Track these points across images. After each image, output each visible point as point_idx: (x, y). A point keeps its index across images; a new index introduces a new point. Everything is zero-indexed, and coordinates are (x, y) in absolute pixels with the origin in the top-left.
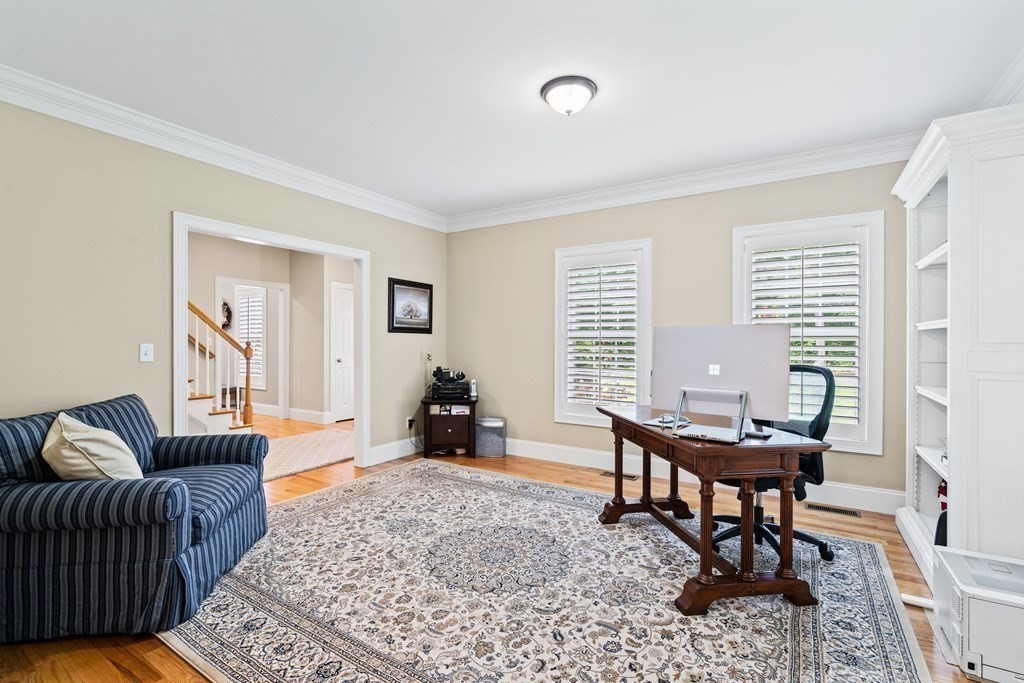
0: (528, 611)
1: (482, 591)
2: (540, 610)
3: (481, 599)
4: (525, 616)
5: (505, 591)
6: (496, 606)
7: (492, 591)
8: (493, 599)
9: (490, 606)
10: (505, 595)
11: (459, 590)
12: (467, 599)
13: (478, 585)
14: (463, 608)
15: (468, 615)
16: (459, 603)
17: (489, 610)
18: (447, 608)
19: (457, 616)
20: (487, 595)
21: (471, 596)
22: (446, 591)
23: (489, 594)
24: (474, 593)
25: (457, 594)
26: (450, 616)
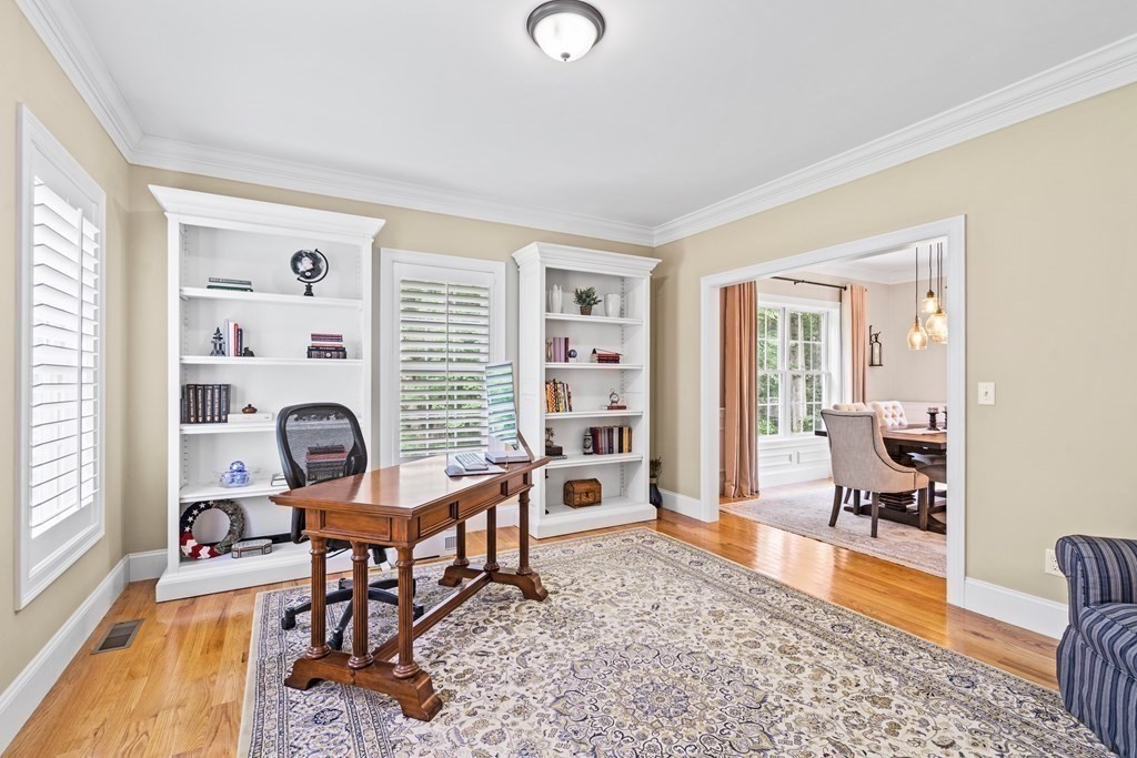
0: (666, 627)
1: (703, 656)
2: (656, 625)
3: (706, 648)
4: (671, 624)
5: (678, 649)
6: (694, 638)
7: (692, 653)
8: (695, 644)
9: (700, 639)
10: (680, 645)
11: (729, 663)
12: (722, 651)
13: (705, 663)
14: (728, 644)
15: (724, 638)
16: (731, 649)
17: (703, 636)
18: (744, 648)
19: (735, 639)
20: (699, 650)
21: (718, 653)
22: (744, 666)
23: (696, 650)
24: (712, 655)
25: (732, 659)
26: (741, 641)
